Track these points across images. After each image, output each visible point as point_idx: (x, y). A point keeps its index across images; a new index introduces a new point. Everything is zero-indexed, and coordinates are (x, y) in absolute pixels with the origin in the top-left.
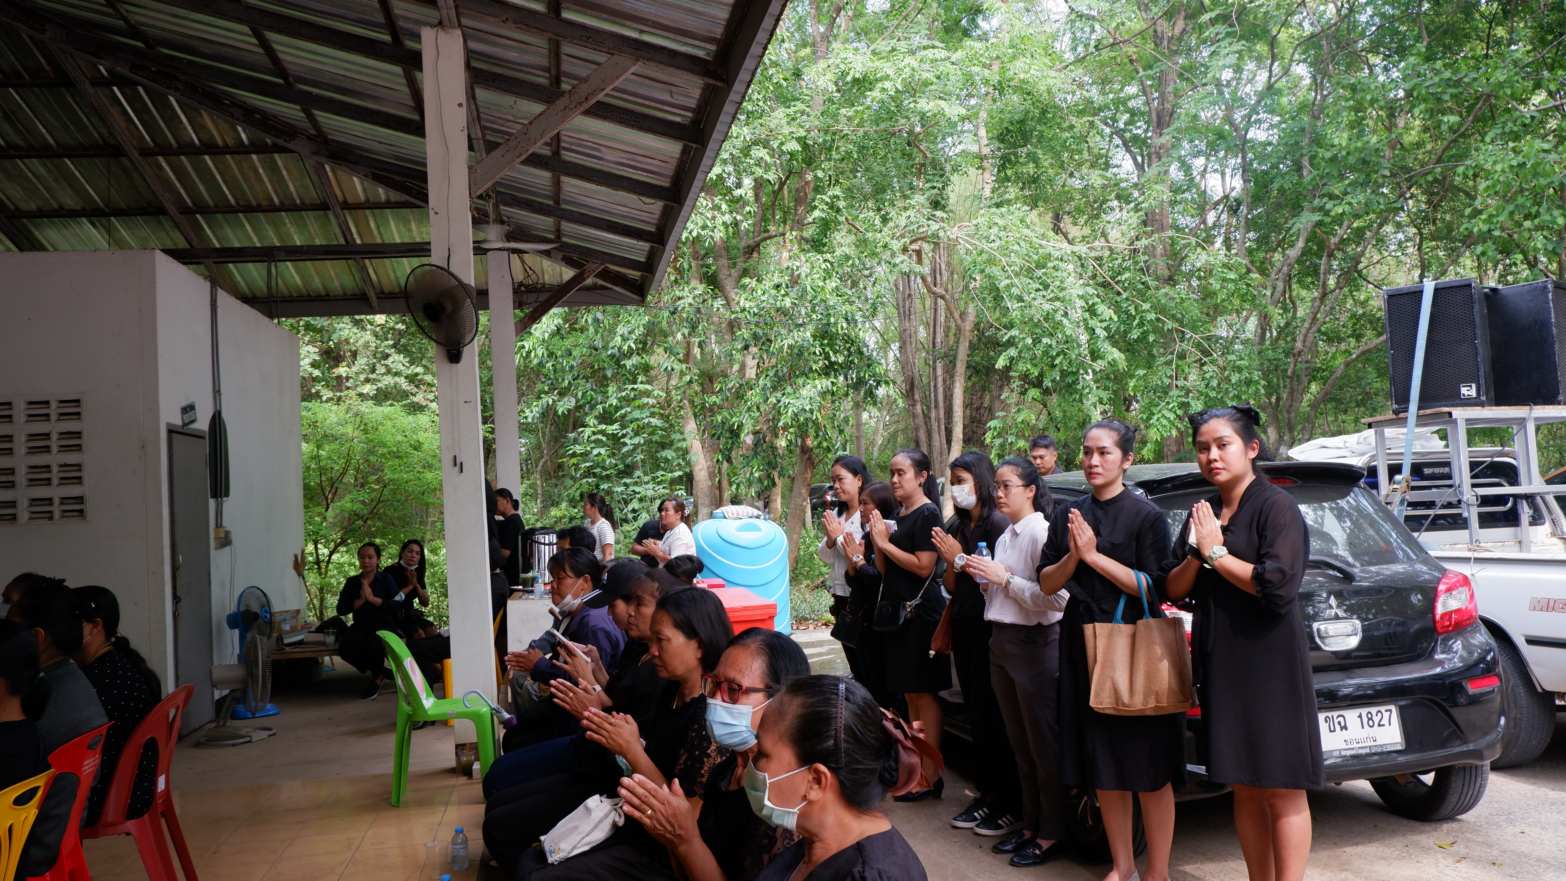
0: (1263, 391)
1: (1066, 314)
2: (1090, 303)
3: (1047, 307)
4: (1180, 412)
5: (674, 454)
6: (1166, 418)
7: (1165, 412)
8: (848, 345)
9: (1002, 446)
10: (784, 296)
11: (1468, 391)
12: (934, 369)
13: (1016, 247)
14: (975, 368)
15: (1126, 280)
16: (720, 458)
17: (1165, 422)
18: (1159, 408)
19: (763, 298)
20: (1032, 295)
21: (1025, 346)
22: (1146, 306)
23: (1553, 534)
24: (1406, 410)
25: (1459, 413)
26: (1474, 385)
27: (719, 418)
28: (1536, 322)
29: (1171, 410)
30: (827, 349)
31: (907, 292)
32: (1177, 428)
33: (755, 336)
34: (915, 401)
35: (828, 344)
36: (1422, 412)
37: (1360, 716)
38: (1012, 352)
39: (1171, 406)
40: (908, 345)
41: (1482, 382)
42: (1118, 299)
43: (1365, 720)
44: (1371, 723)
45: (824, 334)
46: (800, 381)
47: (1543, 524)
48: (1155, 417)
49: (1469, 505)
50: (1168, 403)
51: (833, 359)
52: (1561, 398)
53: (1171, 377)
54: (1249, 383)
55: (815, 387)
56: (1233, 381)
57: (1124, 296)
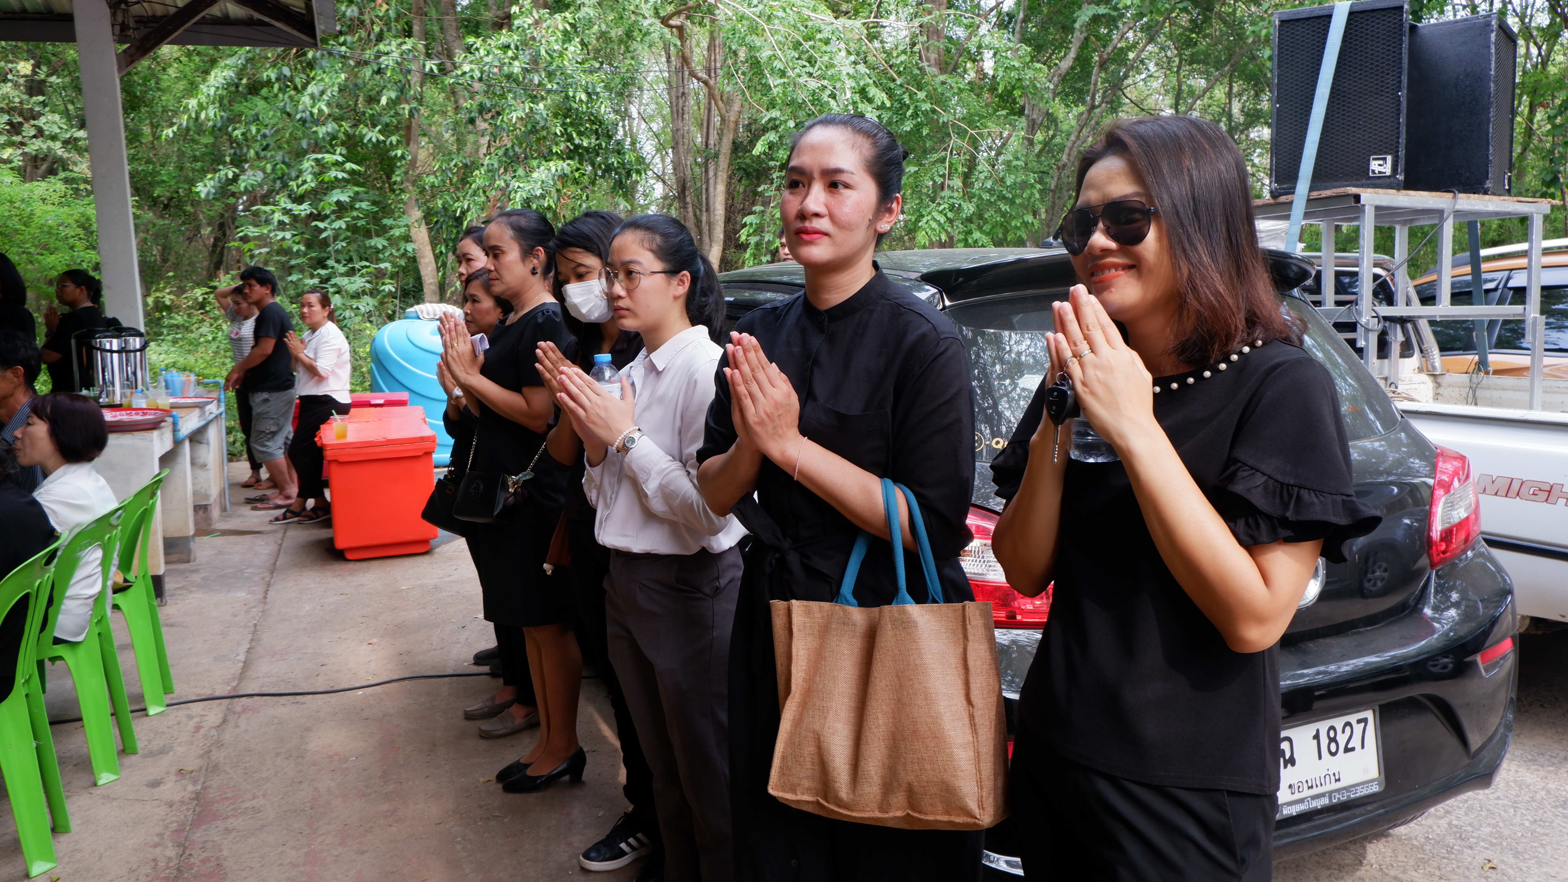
0: (1037, 196)
1: (833, 96)
2: (862, 83)
3: (813, 84)
4: (950, 215)
5: (385, 243)
6: (935, 220)
7: (935, 214)
8: (594, 127)
9: (758, 245)
10: (513, 59)
11: (1381, 166)
12: (707, 171)
13: (781, 14)
14: (745, 170)
15: (902, 62)
16: (443, 250)
17: (934, 225)
18: (928, 210)
19: (486, 59)
20: (797, 71)
21: (787, 130)
22: (921, 95)
23: (1420, 370)
24: (1291, 191)
25: (1371, 197)
26: (1389, 158)
27: (440, 203)
28: (1467, 75)
29: (941, 212)
30: (570, 130)
31: (681, 90)
32: (946, 231)
33: (482, 109)
34: (686, 203)
35: (572, 124)
36: (1315, 194)
37: (1317, 737)
38: (772, 136)
39: (941, 208)
40: (681, 146)
41: (1402, 153)
42: (892, 85)
43: (1324, 741)
44: (1333, 747)
45: (565, 111)
46: (534, 163)
47: (1411, 356)
48: (925, 220)
49: (1367, 330)
50: (939, 204)
51: (577, 141)
52: (1489, 184)
53: (943, 176)
54: (1024, 185)
55: (549, 170)
56: (1008, 183)
57: (898, 82)
